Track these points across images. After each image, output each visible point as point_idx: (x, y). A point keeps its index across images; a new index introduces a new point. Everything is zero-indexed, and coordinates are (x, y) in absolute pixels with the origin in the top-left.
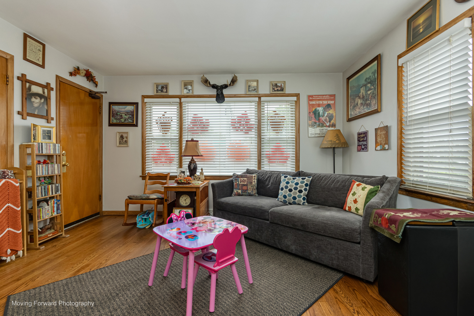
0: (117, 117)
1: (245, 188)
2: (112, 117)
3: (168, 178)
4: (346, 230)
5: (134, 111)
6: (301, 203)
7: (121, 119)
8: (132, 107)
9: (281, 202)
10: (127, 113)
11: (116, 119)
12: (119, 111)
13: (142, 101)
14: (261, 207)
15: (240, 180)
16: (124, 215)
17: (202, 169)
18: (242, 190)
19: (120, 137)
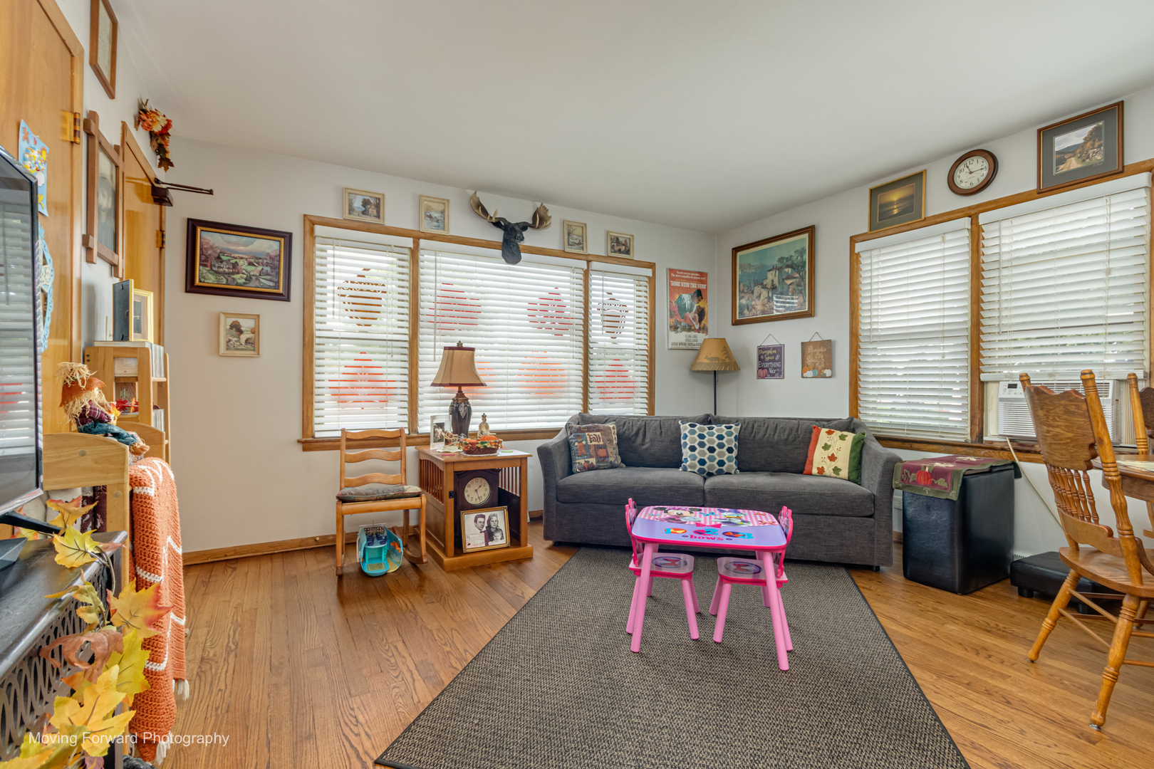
0: (219, 267)
1: (602, 453)
2: (200, 265)
3: (403, 441)
4: (856, 499)
5: (280, 255)
6: (733, 472)
7: (233, 273)
8: (272, 242)
9: (694, 472)
10: (255, 260)
11: (216, 272)
12: (228, 249)
13: (304, 231)
14: (686, 484)
15: (588, 437)
16: (334, 546)
17: (484, 417)
18: (598, 457)
19: (228, 327)
